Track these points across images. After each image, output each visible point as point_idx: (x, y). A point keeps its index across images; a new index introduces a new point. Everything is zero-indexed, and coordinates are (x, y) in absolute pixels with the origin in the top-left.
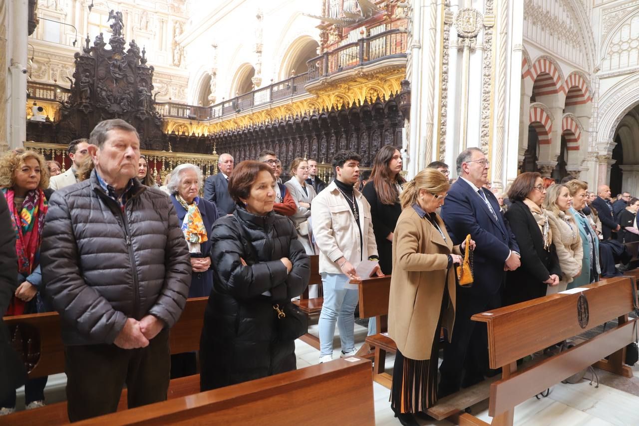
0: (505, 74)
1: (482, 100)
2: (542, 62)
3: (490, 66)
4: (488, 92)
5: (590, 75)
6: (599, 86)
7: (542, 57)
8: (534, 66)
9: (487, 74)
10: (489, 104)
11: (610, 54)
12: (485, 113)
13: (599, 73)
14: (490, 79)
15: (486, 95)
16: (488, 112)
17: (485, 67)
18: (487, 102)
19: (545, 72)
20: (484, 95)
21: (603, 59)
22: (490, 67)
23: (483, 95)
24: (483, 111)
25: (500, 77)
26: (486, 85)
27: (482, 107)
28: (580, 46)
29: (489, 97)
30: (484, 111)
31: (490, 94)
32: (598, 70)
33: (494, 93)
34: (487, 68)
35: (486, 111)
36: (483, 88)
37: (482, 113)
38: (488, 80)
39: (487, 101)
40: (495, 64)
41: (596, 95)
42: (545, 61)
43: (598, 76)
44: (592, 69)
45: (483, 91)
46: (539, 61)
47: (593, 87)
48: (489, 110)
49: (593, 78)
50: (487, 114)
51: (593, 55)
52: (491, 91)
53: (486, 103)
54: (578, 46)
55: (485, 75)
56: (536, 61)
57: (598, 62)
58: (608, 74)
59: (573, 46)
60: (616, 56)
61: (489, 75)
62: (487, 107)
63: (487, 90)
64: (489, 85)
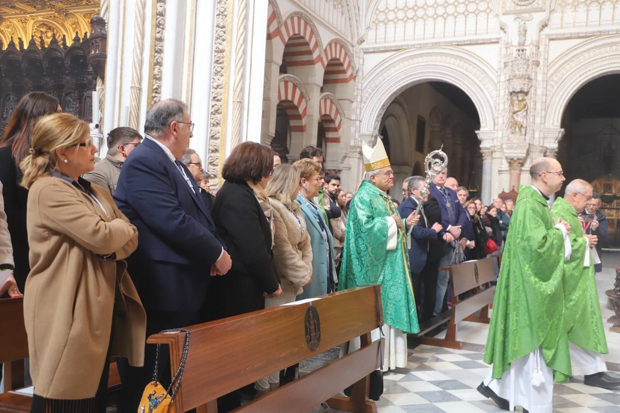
0: (246, 28)
1: (213, 61)
2: (296, 19)
3: (225, 13)
4: (222, 51)
5: (353, 46)
6: (363, 62)
7: (296, 13)
8: (286, 23)
9: (221, 24)
10: (222, 68)
11: (377, 23)
12: (216, 80)
13: (364, 45)
14: (225, 33)
15: (220, 54)
16: (222, 79)
17: (219, 15)
18: (220, 65)
19: (299, 34)
20: (216, 54)
21: (368, 28)
22: (226, 16)
23: (214, 54)
24: (215, 77)
25: (238, 30)
26: (219, 41)
27: (213, 71)
28: (342, 7)
29: (223, 58)
30: (216, 78)
31: (224, 54)
32: (362, 41)
33: (230, 53)
34: (221, 16)
35: (218, 77)
36: (215, 43)
37: (212, 80)
38: (222, 34)
39: (221, 63)
40: (233, 12)
41: (360, 73)
42: (299, 19)
43: (363, 49)
44: (356, 40)
45: (214, 48)
46: (292, 18)
47: (357, 62)
48: (222, 76)
49: (356, 50)
50: (220, 82)
51: (357, 21)
52: (226, 49)
53: (218, 65)
54: (340, 6)
55: (218, 26)
56: (287, 18)
57: (362, 31)
58: (374, 48)
59: (334, 6)
60: (381, 26)
61: (223, 27)
62: (220, 72)
63: (221, 47)
64: (224, 40)
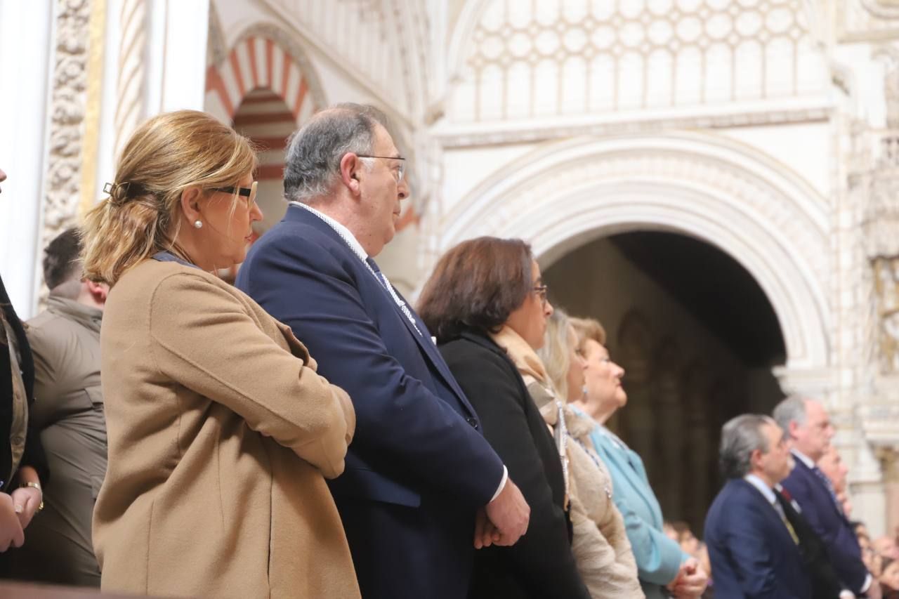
0: (144, 57)
1: (48, 149)
2: (260, 45)
3: (84, 12)
4: (74, 121)
5: (412, 129)
6: (442, 174)
7: (261, 29)
8: (234, 57)
9: (72, 44)
10: (75, 169)
11: (479, 64)
12: (57, 202)
13: (443, 128)
14: (82, 67)
15: (68, 130)
16: (74, 199)
17: (65, 16)
18: (70, 160)
19: (269, 87)
20: (56, 127)
21: (455, 79)
22: (86, 20)
23: (51, 127)
24: (52, 195)
25: (122, 62)
26: (67, 90)
27: (48, 176)
28: (382, 17)
29: (77, 138)
30: (56, 197)
31: (81, 128)
32: (436, 116)
33: (99, 126)
34: (71, 20)
35: (62, 194)
36: (54, 98)
37: (45, 203)
38: (74, 70)
39: (69, 155)
40: (106, 11)
41: (433, 207)
42: (270, 44)
43: (441, 138)
44: (420, 112)
45: (51, 112)
46: (250, 42)
48: (74, 190)
49: (422, 140)
50: (69, 209)
51: (423, 59)
52: (89, 115)
53: (62, 161)
54: (376, 15)
55: (62, 48)
56: (240, 39)
57: (438, 87)
58: (472, 135)
59: (362, 14)
60: (492, 74)
61: (78, 51)
62: (66, 180)
63: (71, 109)
64: (79, 89)
